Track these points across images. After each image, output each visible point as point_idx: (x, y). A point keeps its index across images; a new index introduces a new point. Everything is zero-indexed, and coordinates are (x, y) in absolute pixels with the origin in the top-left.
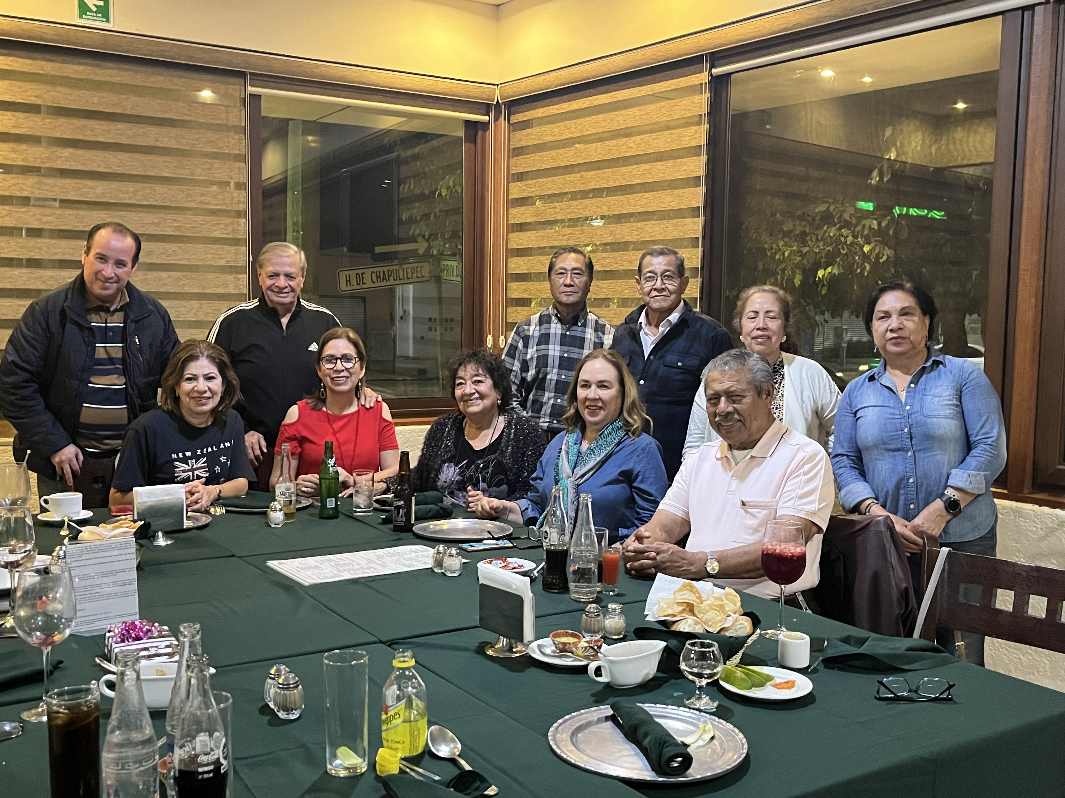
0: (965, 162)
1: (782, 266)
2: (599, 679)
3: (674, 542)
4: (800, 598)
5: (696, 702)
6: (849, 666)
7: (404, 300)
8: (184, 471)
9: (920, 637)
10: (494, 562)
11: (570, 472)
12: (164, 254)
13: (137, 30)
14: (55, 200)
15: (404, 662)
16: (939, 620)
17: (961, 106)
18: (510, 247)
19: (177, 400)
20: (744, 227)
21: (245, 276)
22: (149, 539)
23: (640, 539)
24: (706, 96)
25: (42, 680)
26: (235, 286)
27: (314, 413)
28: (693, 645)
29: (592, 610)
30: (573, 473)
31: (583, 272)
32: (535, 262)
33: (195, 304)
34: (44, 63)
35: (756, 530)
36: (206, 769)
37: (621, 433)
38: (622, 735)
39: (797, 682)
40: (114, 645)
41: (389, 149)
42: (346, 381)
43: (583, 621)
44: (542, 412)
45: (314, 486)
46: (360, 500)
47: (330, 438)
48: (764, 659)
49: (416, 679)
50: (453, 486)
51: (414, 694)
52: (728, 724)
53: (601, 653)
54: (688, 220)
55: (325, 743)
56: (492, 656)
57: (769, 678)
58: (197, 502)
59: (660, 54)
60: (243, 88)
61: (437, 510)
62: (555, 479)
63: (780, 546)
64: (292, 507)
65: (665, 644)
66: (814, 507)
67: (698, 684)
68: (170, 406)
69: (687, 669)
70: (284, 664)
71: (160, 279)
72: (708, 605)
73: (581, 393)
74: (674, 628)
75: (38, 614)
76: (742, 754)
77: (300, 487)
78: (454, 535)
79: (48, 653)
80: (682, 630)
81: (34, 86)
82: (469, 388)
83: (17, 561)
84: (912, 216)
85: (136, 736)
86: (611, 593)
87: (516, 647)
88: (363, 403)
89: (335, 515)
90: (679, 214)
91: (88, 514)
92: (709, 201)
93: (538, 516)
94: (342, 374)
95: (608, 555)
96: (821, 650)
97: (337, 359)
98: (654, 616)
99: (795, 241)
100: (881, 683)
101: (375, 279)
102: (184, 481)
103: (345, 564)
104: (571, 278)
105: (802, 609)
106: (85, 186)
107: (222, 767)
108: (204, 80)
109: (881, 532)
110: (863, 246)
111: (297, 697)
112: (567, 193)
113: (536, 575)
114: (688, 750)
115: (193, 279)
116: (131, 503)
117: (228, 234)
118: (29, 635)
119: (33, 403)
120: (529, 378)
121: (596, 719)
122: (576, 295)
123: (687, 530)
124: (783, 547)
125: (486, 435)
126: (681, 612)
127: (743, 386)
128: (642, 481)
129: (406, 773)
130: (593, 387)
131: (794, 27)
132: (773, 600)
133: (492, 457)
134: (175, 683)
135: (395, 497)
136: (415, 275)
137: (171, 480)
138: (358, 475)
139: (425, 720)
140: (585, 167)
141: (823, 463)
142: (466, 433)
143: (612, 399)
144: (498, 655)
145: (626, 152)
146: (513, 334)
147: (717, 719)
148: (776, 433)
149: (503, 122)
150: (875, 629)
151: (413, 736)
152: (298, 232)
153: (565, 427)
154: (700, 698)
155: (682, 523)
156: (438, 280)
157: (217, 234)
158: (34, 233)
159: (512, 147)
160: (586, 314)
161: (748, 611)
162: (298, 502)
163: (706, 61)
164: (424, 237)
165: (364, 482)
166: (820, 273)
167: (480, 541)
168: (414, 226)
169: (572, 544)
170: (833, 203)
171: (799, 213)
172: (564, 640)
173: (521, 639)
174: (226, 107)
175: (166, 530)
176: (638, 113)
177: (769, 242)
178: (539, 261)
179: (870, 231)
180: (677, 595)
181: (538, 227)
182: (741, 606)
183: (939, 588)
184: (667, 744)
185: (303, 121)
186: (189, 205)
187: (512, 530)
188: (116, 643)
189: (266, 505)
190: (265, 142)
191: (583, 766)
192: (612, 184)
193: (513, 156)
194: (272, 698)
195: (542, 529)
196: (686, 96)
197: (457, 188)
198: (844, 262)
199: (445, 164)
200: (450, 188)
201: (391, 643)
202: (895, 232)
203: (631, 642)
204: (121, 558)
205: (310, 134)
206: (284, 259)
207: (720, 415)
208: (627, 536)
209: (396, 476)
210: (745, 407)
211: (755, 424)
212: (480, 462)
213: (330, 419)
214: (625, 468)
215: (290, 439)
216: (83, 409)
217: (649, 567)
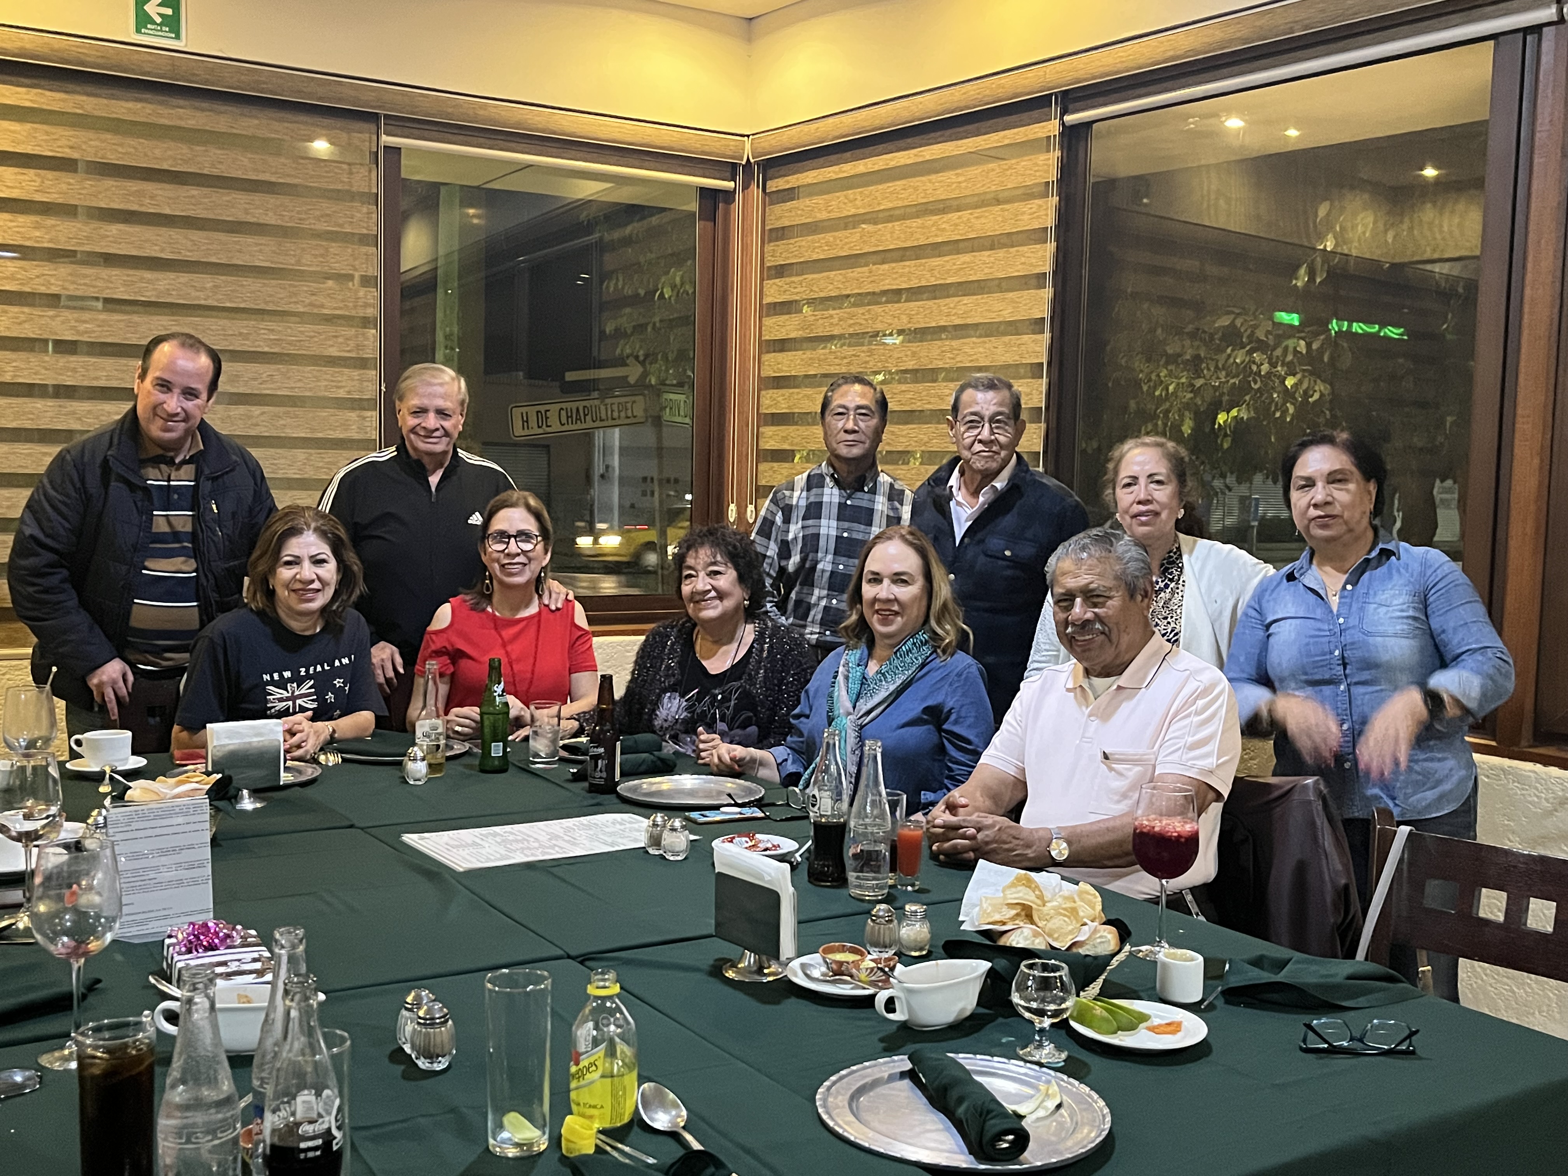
0: (1436, 255)
1: (1164, 407)
2: (891, 1016)
3: (1002, 811)
4: (1189, 898)
5: (1034, 1052)
6: (1262, 1001)
7: (606, 451)
8: (281, 700)
9: (1366, 959)
10: (737, 840)
11: (849, 706)
12: (255, 379)
13: (221, 51)
14: (97, 299)
15: (604, 987)
16: (1393, 934)
17: (1430, 172)
18: (763, 374)
19: (271, 594)
20: (1108, 348)
21: (374, 413)
22: (229, 799)
23: (952, 808)
24: (1055, 155)
25: (70, 1007)
26: (361, 429)
27: (475, 616)
28: (1031, 967)
29: (881, 913)
30: (854, 708)
31: (873, 412)
32: (799, 396)
33: (300, 454)
34: (84, 98)
35: (1125, 796)
36: (310, 1144)
37: (926, 650)
38: (925, 1100)
39: (1185, 1024)
40: (177, 958)
41: (588, 227)
42: (522, 570)
43: (868, 928)
44: (810, 619)
45: (473, 724)
46: (540, 746)
47: (498, 654)
48: (1135, 988)
49: (622, 1013)
50: (677, 727)
51: (618, 1035)
52: (1082, 1086)
53: (894, 977)
54: (1025, 338)
55: (486, 1106)
56: (732, 980)
57: (1143, 1018)
58: (299, 747)
59: (988, 92)
60: (374, 137)
61: (653, 761)
62: (828, 717)
63: (1160, 821)
64: (439, 755)
65: (989, 965)
66: (1211, 762)
67: (1038, 1026)
68: (259, 603)
69: (1022, 1003)
70: (426, 988)
71: (249, 417)
72: (1054, 908)
73: (868, 591)
74: (1003, 941)
75: (66, 910)
76: (1103, 1130)
77: (451, 725)
78: (679, 799)
79: (79, 968)
80: (1014, 944)
81: (68, 132)
82: (702, 583)
83: (36, 831)
84: (1357, 334)
85: (208, 1094)
86: (909, 888)
87: (769, 967)
88: (546, 602)
89: (502, 767)
90: (1013, 328)
91: (139, 762)
92: (1058, 310)
93: (802, 770)
94: (517, 560)
95: (906, 832)
96: (1221, 977)
97: (509, 537)
98: (972, 922)
99: (1183, 370)
100: (1309, 1027)
101: (564, 420)
102: (280, 715)
103: (517, 841)
104: (855, 420)
105: (1190, 914)
106: (141, 279)
107: (334, 1142)
108: (318, 126)
109: (1310, 802)
110: (1285, 379)
111: (446, 1038)
112: (848, 296)
113: (799, 859)
114: (1023, 1123)
115: (297, 417)
116: (204, 746)
117: (349, 351)
118: (53, 940)
119: (61, 597)
120: (791, 568)
121: (886, 1075)
122: (861, 445)
123: (1022, 794)
124: (1164, 822)
125: (727, 653)
126: (1013, 919)
127: (1109, 583)
128: (956, 722)
129: (606, 1152)
130: (886, 582)
131: (1186, 54)
132: (1148, 900)
133: (736, 684)
134: (267, 1015)
135: (591, 741)
136: (623, 414)
137: (262, 713)
138: (537, 708)
139: (634, 1075)
140: (873, 258)
141: (1222, 698)
142: (698, 648)
143: (915, 599)
144: (741, 979)
145: (936, 236)
146: (768, 502)
147: (1065, 1077)
148: (1155, 654)
149: (755, 191)
150: (1299, 945)
151: (616, 1098)
152: (452, 349)
153: (843, 640)
154: (1040, 1046)
155: (1015, 784)
156: (657, 421)
157: (334, 352)
158: (65, 347)
159: (767, 228)
160: (877, 474)
161: (1113, 917)
162: (449, 747)
163: (1056, 103)
164: (637, 358)
165: (546, 720)
166: (1221, 418)
167: (716, 808)
168: (622, 342)
169: (852, 815)
170: (1240, 314)
171: (1190, 328)
172: (839, 957)
173: (776, 956)
174: (349, 164)
175: (254, 787)
176: (954, 179)
177: (1146, 370)
178: (805, 395)
179: (1294, 356)
180: (1008, 892)
181: (805, 345)
182: (1103, 910)
183: (1395, 886)
184: (990, 1116)
185: (462, 186)
186: (293, 308)
187: (763, 792)
188: (179, 954)
189: (402, 751)
190: (405, 217)
191: (867, 1145)
192: (914, 283)
193: (770, 241)
194: (408, 1038)
195: (807, 791)
196: (1027, 155)
197: (687, 287)
198: (1256, 402)
199: (670, 251)
200: (675, 286)
201: (584, 959)
202: (1332, 358)
203: (939, 962)
204: (187, 828)
205: (471, 206)
206: (435, 388)
207: (1074, 625)
208: (933, 804)
209: (593, 710)
210: (1110, 612)
211: (1125, 639)
212: (717, 691)
213: (498, 624)
214: (930, 703)
215: (437, 654)
216: (135, 607)
217: (966, 850)
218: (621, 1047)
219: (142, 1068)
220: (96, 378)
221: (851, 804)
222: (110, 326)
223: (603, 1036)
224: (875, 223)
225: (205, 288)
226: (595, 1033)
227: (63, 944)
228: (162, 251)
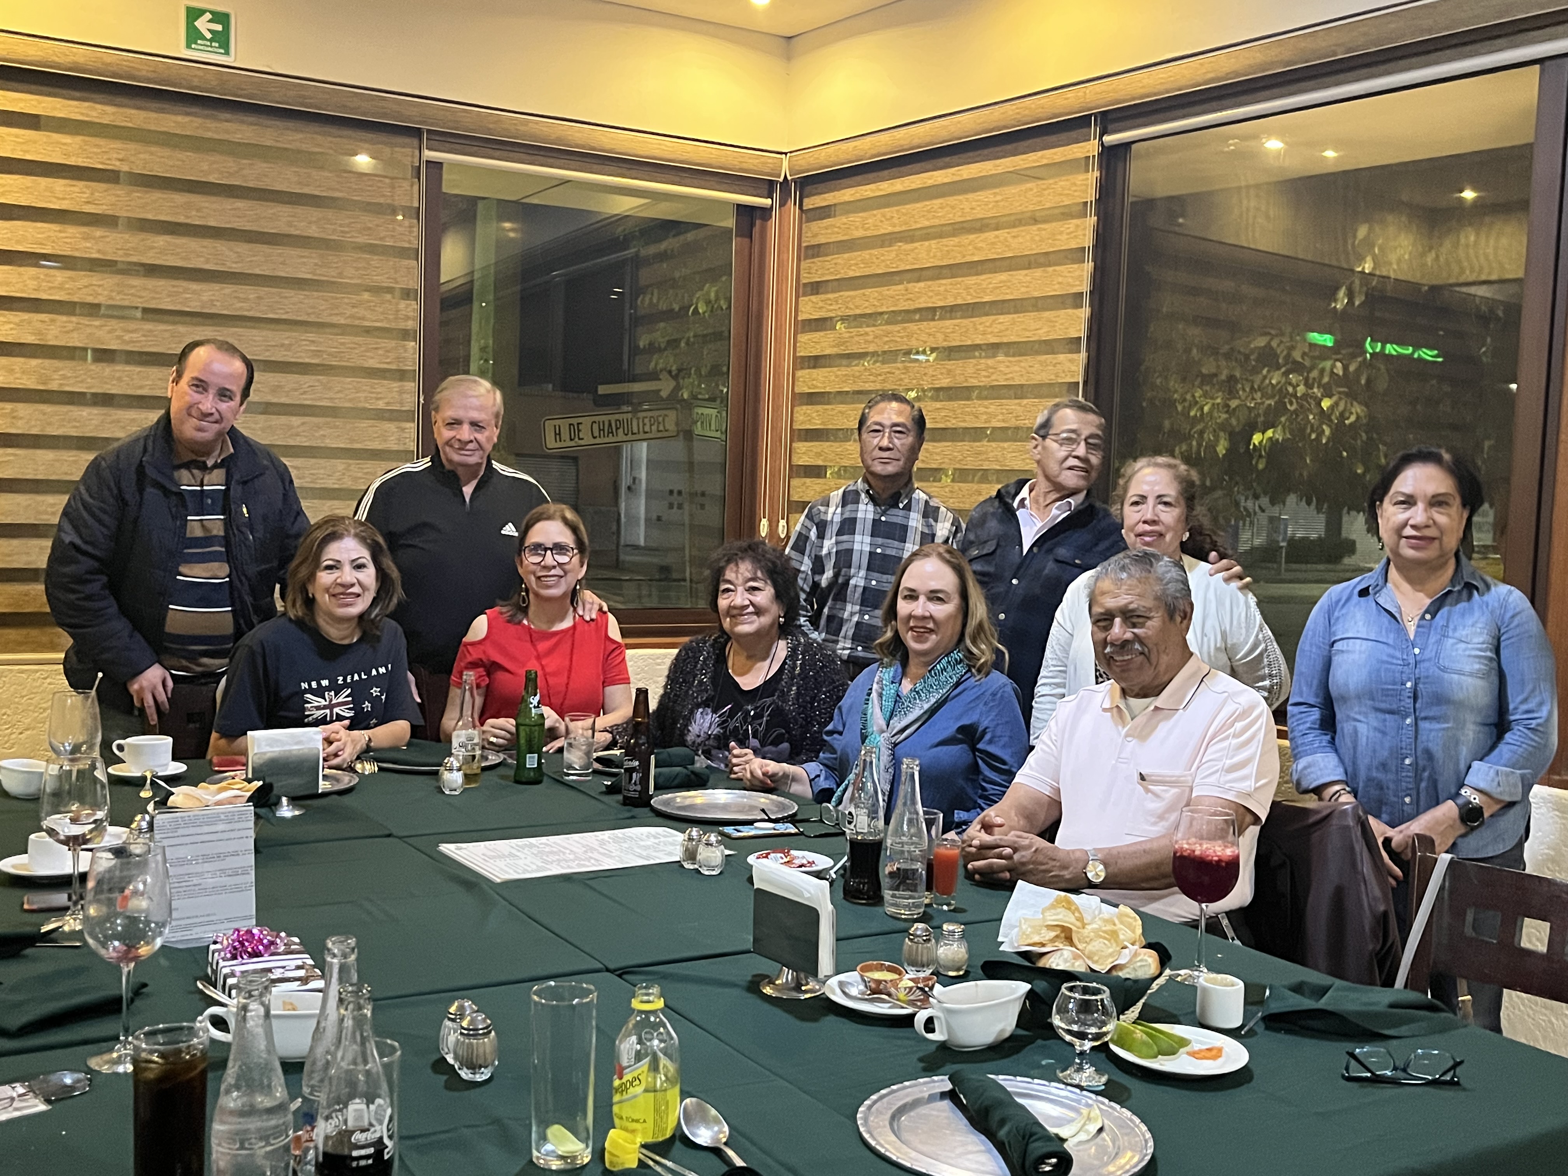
0: (1472, 278)
1: (1199, 427)
2: (930, 1036)
3: (1038, 831)
4: (1225, 922)
5: (1075, 1075)
6: (1302, 1027)
7: (633, 464)
8: (318, 708)
9: (1406, 987)
10: (772, 855)
11: (883, 723)
12: (296, 390)
13: (268, 66)
14: (137, 308)
16: (1434, 962)
17: (1469, 195)
18: (797, 390)
19: (310, 602)
20: (1143, 368)
21: (412, 425)
22: (270, 806)
23: (987, 827)
24: (1094, 175)
25: (119, 1011)
26: (399, 440)
27: (512, 628)
28: (1071, 989)
29: (919, 933)
30: (888, 726)
31: (909, 430)
32: (834, 413)
33: (339, 464)
34: (133, 111)
35: (1161, 817)
37: (961, 669)
38: (965, 1121)
39: (1226, 1050)
40: (222, 963)
41: (622, 243)
42: (559, 581)
43: (905, 947)
44: (842, 634)
45: (508, 736)
46: (574, 758)
47: (533, 665)
48: (1175, 1012)
49: (665, 1027)
50: (711, 742)
51: (661, 1050)
52: (1124, 1110)
53: (934, 997)
54: (1061, 357)
55: (530, 1118)
56: (770, 996)
57: (1183, 1042)
58: (336, 755)
59: (1027, 112)
60: (417, 152)
61: (688, 776)
62: (862, 734)
63: (1201, 845)
64: (475, 765)
65: (1028, 986)
66: (1248, 785)
67: (1078, 1049)
68: (297, 612)
69: (1063, 1025)
70: (469, 999)
71: (290, 427)
72: (1093, 930)
73: (904, 607)
74: (1042, 963)
75: (117, 915)
76: (1146, 1155)
77: (487, 736)
78: (714, 813)
79: (129, 972)
80: (1054, 966)
81: (117, 144)
82: (740, 598)
84: (1390, 356)
86: (945, 908)
87: (807, 984)
88: (581, 613)
89: (536, 778)
90: (1048, 347)
91: (180, 768)
92: (1095, 328)
93: (835, 787)
94: (553, 572)
95: (942, 851)
96: (1261, 1002)
97: (546, 549)
98: (1011, 943)
99: (1218, 391)
100: (1352, 1055)
101: (596, 434)
102: (317, 723)
103: (552, 852)
104: (890, 437)
105: (1226, 938)
106: (186, 291)
108: (361, 140)
109: (1347, 827)
110: (1321, 400)
111: (488, 1050)
112: (882, 313)
113: (834, 876)
114: (1065, 1146)
115: (337, 427)
116: (245, 753)
117: (388, 363)
118: (104, 945)
120: (824, 583)
121: (926, 1095)
122: (895, 463)
123: (1057, 814)
124: (1205, 846)
125: (760, 669)
126: (1052, 941)
127: (1149, 603)
128: (990, 742)
129: (649, 1167)
130: (922, 599)
131: (1227, 77)
132: (1186, 924)
133: (768, 700)
134: (318, 1023)
135: (626, 754)
136: (654, 428)
137: (300, 721)
138: (572, 720)
139: (677, 1090)
140: (908, 276)
141: (1263, 720)
142: (730, 664)
143: (949, 617)
144: (779, 995)
145: (973, 254)
146: (803, 517)
147: (1106, 1101)
148: (1193, 675)
149: (792, 209)
150: (1337, 972)
151: (659, 1112)
152: (486, 361)
153: (877, 656)
154: (1080, 1069)
155: (1049, 804)
156: (688, 435)
157: (372, 363)
158: (104, 355)
159: (804, 245)
160: (913, 490)
161: (1153, 941)
162: (484, 758)
163: (1095, 125)
164: (670, 372)
165: (580, 731)
166: (1257, 438)
167: (750, 823)
168: (656, 356)
169: (889, 833)
170: (1277, 336)
171: (1226, 348)
172: (878, 975)
173: (814, 973)
174: (392, 178)
175: (292, 795)
176: (992, 198)
177: (1180, 390)
178: (840, 412)
179: (1331, 376)
180: (1047, 914)
181: (838, 362)
182: (1143, 934)
183: (1435, 914)
184: (1034, 1138)
185: (499, 201)
186: (335, 320)
187: (796, 808)
188: (224, 959)
189: (435, 760)
190: (444, 228)
191: (909, 1165)
192: (950, 302)
193: (806, 258)
194: (451, 1048)
195: (840, 808)
196: (1063, 175)
197: (722, 302)
198: (1292, 423)
199: (704, 267)
200: (710, 302)
201: (622, 973)
202: (1369, 381)
203: (979, 982)
204: (232, 835)
205: (508, 220)
206: (471, 400)
207: (1112, 644)
208: (967, 823)
209: (626, 723)
210: (1150, 633)
211: (1165, 659)
212: (749, 707)
213: (533, 637)
214: (966, 721)
215: (473, 665)
216: (170, 614)
217: (1003, 869)
218: (664, 1061)
219: (194, 1074)
220: (141, 387)
221: (887, 822)
222: (155, 336)
223: (646, 1050)
224: (912, 241)
225: (248, 299)
226: (639, 1047)
227: (114, 948)
228: (207, 261)
